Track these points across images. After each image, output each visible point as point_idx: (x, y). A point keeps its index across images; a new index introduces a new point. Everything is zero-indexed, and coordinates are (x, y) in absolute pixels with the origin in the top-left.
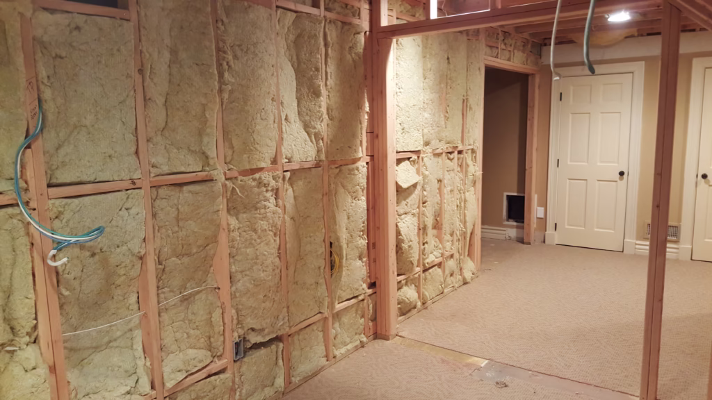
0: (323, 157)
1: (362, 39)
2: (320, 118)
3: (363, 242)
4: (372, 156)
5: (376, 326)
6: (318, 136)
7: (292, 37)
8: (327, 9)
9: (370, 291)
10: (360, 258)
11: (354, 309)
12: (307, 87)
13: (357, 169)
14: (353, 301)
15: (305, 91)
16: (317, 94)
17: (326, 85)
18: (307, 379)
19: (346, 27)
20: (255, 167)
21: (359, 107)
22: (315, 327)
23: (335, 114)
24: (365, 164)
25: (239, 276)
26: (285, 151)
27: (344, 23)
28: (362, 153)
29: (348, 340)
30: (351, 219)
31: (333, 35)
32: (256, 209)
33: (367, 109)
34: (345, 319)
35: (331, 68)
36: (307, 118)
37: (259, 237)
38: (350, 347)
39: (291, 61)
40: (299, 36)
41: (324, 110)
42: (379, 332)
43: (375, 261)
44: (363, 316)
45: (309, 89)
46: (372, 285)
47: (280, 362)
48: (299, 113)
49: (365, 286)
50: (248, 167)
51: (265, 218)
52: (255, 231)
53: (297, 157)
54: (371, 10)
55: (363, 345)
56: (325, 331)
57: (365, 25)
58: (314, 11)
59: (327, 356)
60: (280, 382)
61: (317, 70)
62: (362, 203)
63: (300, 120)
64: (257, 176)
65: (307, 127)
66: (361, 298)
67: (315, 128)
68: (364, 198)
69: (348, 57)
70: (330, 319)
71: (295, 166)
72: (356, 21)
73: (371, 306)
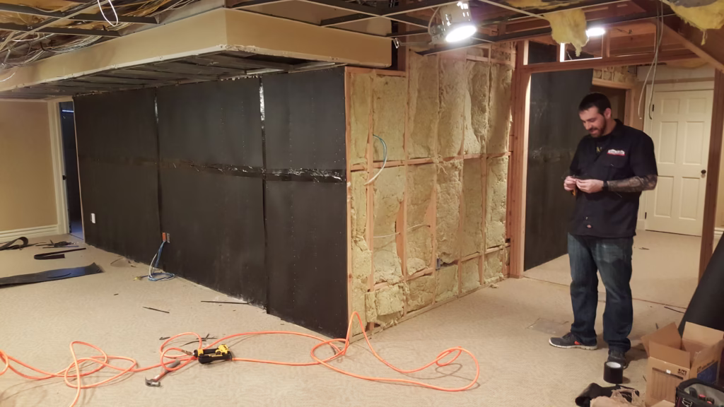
0: (485, 151)
1: (510, 73)
2: (485, 127)
3: (503, 210)
4: (512, 152)
5: (509, 269)
6: (482, 138)
7: (471, 77)
8: (492, 57)
9: (507, 244)
10: (501, 221)
11: (496, 254)
12: (478, 106)
13: (503, 160)
14: (497, 249)
15: (476, 109)
16: (483, 111)
17: (489, 105)
18: (470, 292)
19: (503, 67)
20: (451, 156)
21: (507, 118)
22: (474, 260)
23: (493, 123)
24: (507, 157)
25: (440, 220)
26: (465, 148)
27: (500, 64)
28: (506, 150)
29: (492, 274)
30: (497, 193)
31: (494, 72)
32: (450, 181)
33: (511, 120)
34: (491, 260)
35: (492, 95)
36: (477, 126)
37: (451, 199)
38: (493, 279)
39: (469, 91)
40: (475, 76)
41: (487, 121)
42: (511, 273)
43: (510, 224)
44: (501, 261)
45: (479, 108)
46: (508, 241)
47: (456, 277)
48: (472, 124)
49: (504, 240)
50: (448, 156)
51: (454, 187)
52: (449, 194)
53: (470, 151)
54: (517, 54)
55: (501, 279)
56: (480, 265)
57: (513, 64)
58: (485, 59)
59: (480, 281)
60: (456, 289)
61: (484, 96)
62: (504, 184)
63: (473, 128)
64: (451, 161)
65: (476, 132)
66: (501, 247)
67: (481, 133)
68: (506, 180)
69: (502, 86)
70: (483, 257)
71: (469, 156)
72: (508, 62)
73: (507, 254)
